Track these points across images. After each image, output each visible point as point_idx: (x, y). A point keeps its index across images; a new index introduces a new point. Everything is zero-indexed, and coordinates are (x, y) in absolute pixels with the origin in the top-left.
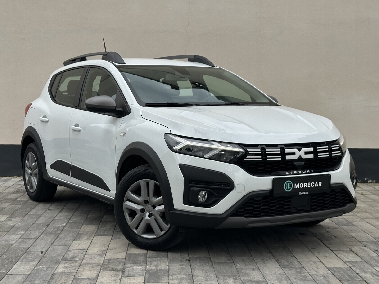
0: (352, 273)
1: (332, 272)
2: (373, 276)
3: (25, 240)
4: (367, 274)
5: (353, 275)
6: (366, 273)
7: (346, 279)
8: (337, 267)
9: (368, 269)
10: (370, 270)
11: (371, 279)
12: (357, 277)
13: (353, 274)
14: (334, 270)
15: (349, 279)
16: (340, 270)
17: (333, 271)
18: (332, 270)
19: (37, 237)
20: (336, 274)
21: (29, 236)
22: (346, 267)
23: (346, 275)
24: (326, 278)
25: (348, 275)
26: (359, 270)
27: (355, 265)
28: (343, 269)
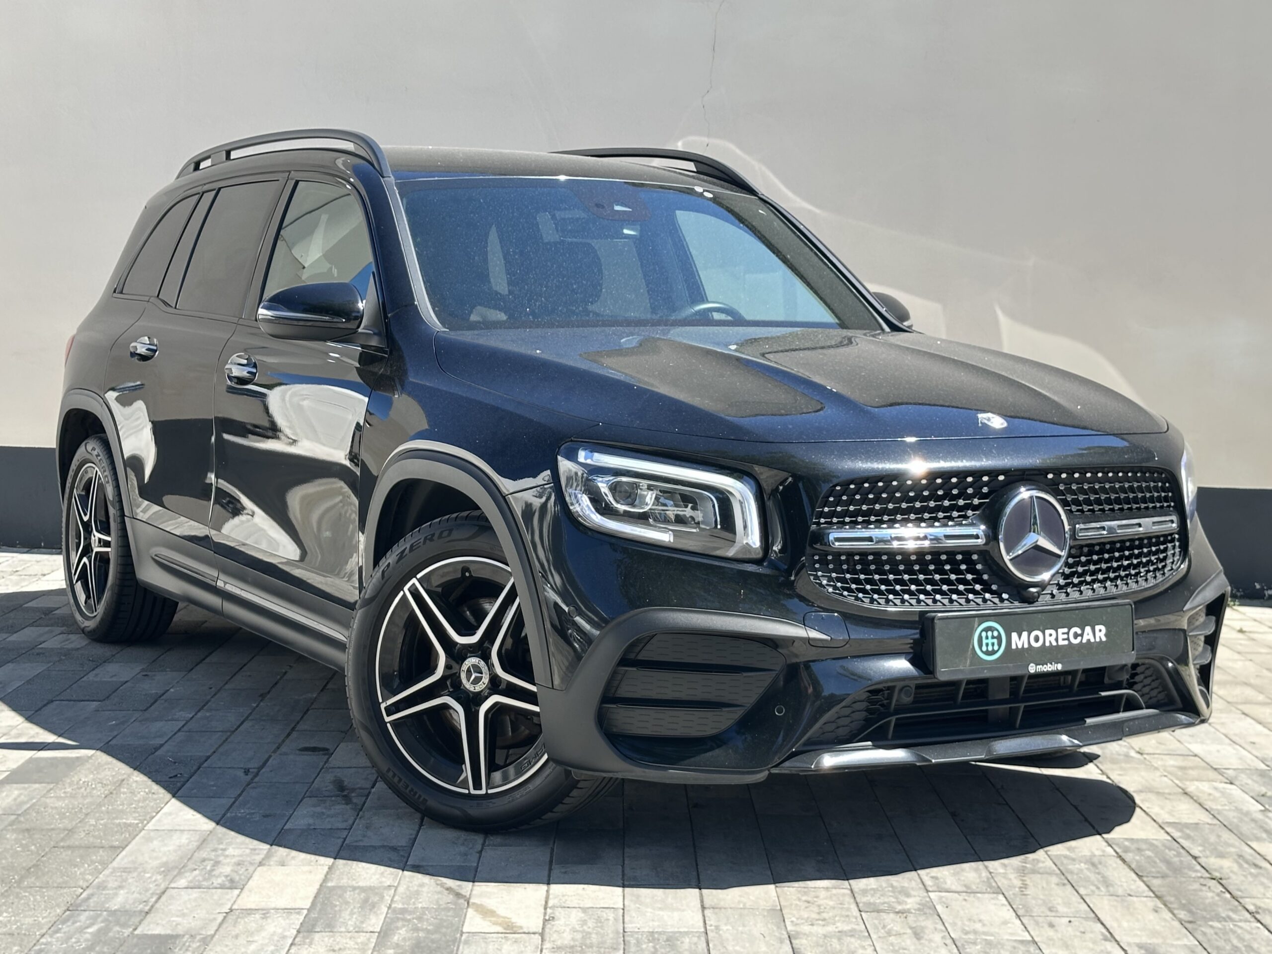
0: (1179, 855)
1: (1118, 850)
4: (1224, 860)
5: (1182, 862)
6: (1221, 856)
7: (1158, 872)
9: (1228, 845)
10: (1234, 849)
11: (1235, 873)
12: (1191, 868)
13: (1182, 858)
15: (1168, 871)
17: (1120, 848)
18: (1117, 845)
20: (1128, 857)
22: (1163, 838)
23: (1161, 860)
24: (1097, 868)
26: (1200, 848)
27: (1192, 834)
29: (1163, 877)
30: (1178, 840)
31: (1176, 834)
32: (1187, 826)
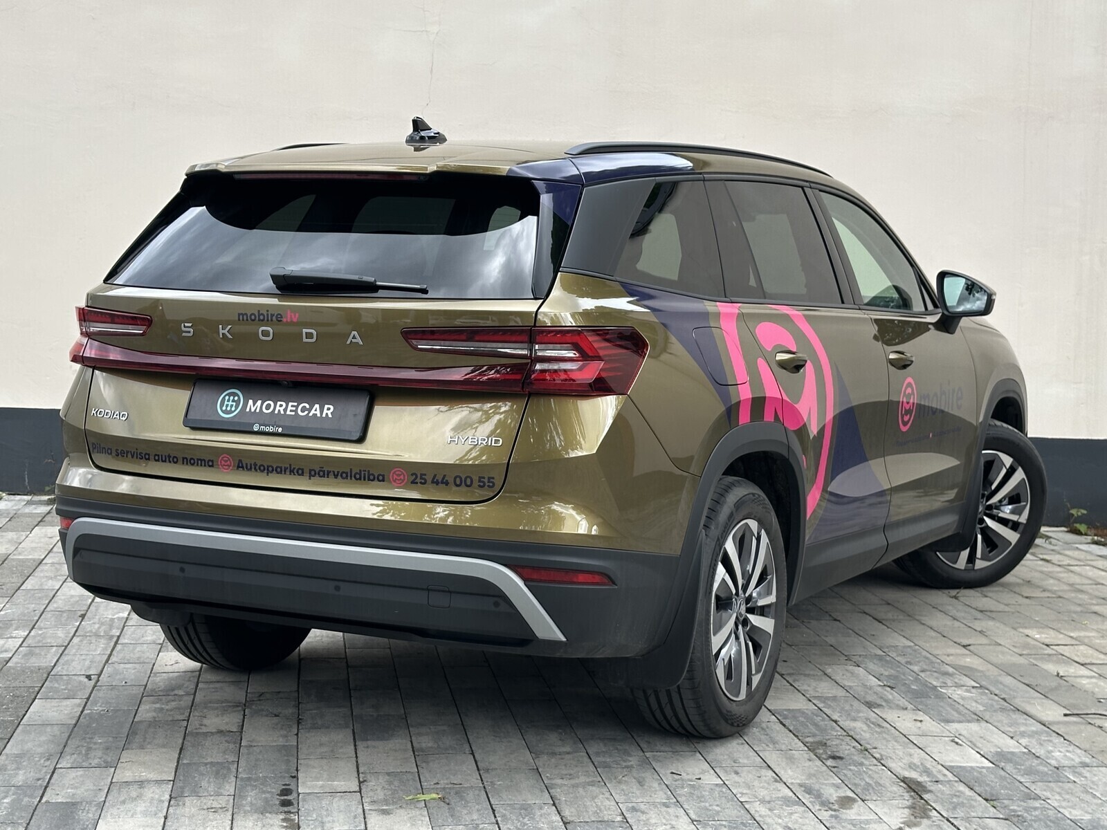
0: (823, 720)
1: (779, 718)
2: (869, 726)
3: (37, 651)
4: (857, 722)
5: (826, 725)
6: (854, 720)
7: (810, 733)
8: (791, 708)
9: (859, 711)
10: (862, 715)
11: (865, 732)
12: (833, 729)
13: (826, 723)
14: (785, 715)
15: (817, 732)
16: (798, 715)
17: (781, 716)
18: (778, 713)
19: (65, 644)
20: (787, 722)
21: (44, 642)
22: (811, 708)
23: (811, 724)
24: (766, 731)
25: (816, 725)
26: (839, 714)
27: (832, 705)
28: (803, 713)
29: (813, 736)
30: (823, 709)
31: (821, 705)
32: (827, 698)
